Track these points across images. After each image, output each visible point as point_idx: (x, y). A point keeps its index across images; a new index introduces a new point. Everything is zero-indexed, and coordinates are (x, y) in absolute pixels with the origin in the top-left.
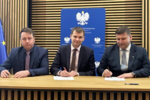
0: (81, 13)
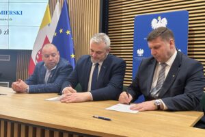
0: (157, 18)
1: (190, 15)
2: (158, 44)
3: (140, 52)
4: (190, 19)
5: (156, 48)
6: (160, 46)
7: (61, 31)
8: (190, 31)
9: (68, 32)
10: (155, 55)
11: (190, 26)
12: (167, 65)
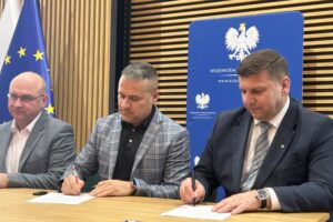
1: (307, 22)
2: (262, 84)
3: (203, 100)
4: (306, 29)
5: (255, 91)
6: (264, 89)
7: (22, 52)
8: (306, 54)
9: (39, 56)
10: (252, 104)
11: (305, 44)
12: (271, 126)
